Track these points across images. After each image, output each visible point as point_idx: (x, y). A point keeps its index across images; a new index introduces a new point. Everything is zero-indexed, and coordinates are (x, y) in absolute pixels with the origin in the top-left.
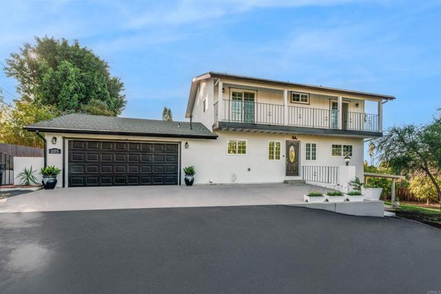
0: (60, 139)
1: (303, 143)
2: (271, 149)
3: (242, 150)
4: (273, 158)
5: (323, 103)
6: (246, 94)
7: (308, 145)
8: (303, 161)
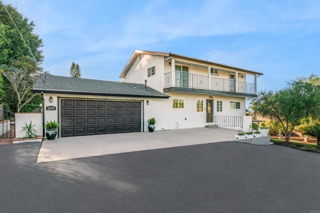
0: (55, 98)
1: (215, 100)
2: (198, 104)
3: (182, 105)
4: (199, 111)
5: (225, 74)
6: (184, 67)
7: (218, 102)
8: (216, 113)
